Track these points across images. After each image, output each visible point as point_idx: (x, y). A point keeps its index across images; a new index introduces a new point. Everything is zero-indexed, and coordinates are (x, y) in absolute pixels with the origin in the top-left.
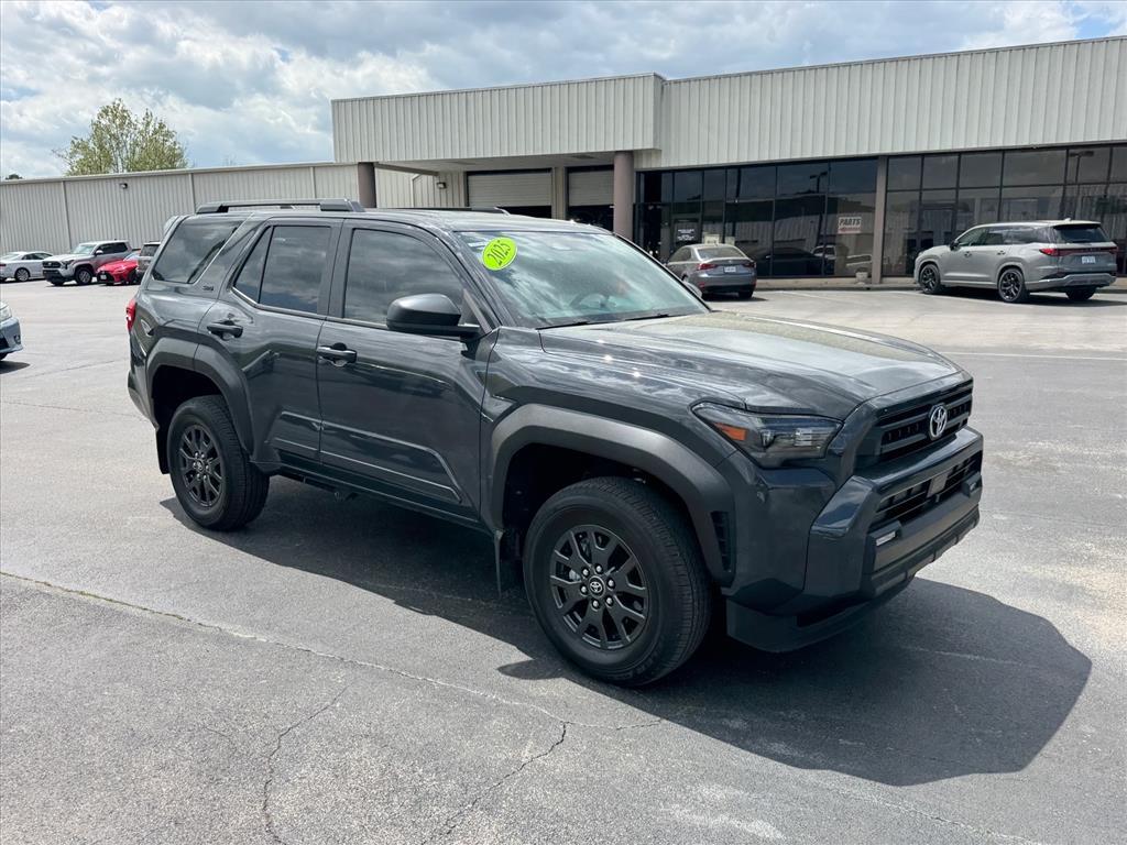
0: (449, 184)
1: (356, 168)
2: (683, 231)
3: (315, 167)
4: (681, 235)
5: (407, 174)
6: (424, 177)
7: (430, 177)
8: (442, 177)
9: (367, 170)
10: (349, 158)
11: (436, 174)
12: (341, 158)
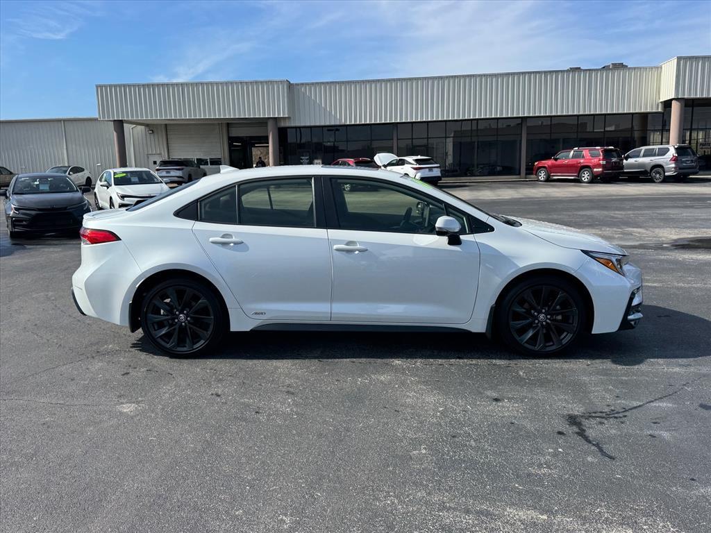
0: (155, 130)
1: (113, 122)
2: (303, 158)
6: (139, 128)
7: (143, 127)
8: (151, 127)
9: (119, 125)
10: (109, 117)
11: (147, 125)
12: (104, 117)
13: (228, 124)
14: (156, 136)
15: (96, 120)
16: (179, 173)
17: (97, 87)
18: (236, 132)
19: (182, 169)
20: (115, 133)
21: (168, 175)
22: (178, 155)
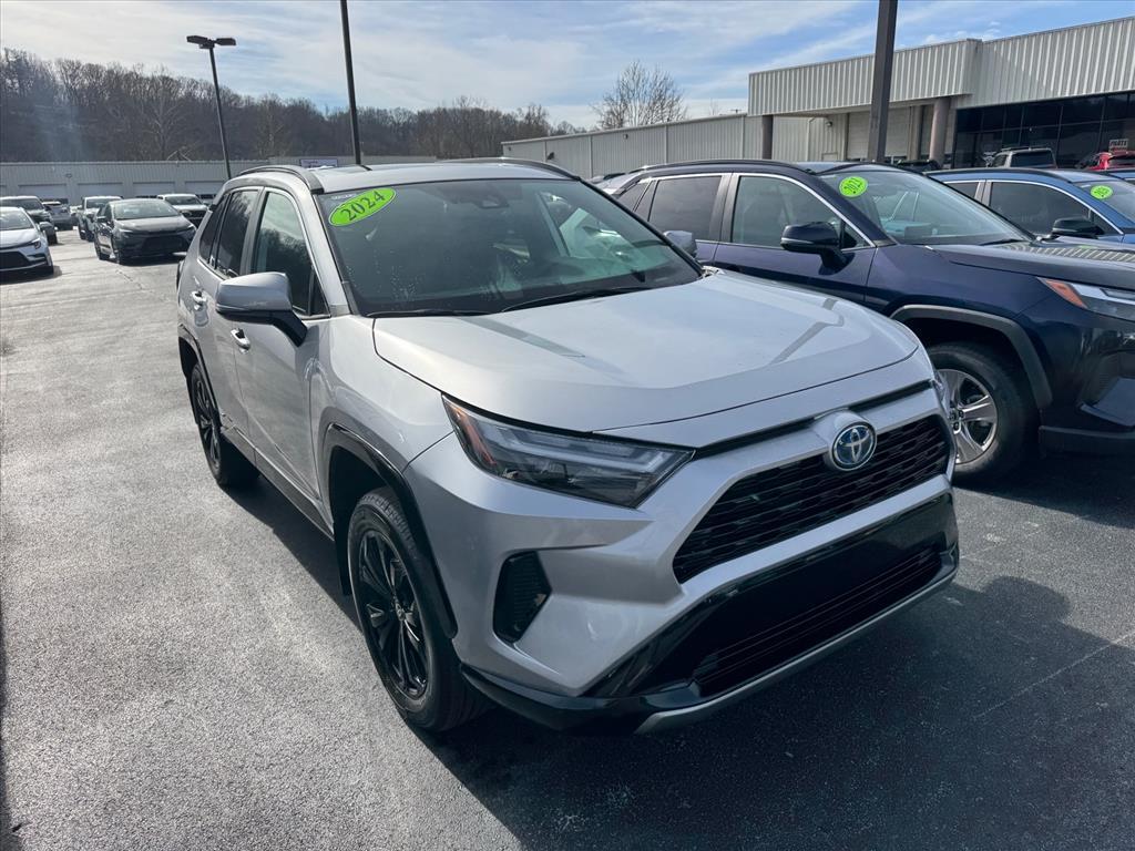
0: (834, 122)
1: (761, 119)
4: (985, 156)
5: (805, 119)
6: (818, 119)
7: (822, 119)
8: (831, 118)
9: (769, 119)
10: (757, 113)
11: (827, 116)
12: (753, 112)
13: (925, 107)
14: (835, 128)
15: (745, 116)
17: (750, 75)
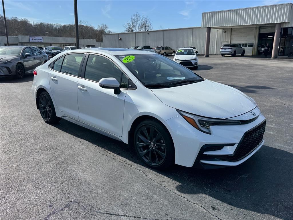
1: (206, 28)
3: (193, 28)
7: (222, 30)
8: (225, 30)
9: (209, 29)
10: (205, 26)
12: (203, 26)
13: (260, 27)
14: (226, 33)
15: (200, 28)
16: (230, 50)
17: (203, 13)
18: (263, 31)
19: (232, 48)
20: (207, 33)
21: (225, 51)
22: (235, 42)
